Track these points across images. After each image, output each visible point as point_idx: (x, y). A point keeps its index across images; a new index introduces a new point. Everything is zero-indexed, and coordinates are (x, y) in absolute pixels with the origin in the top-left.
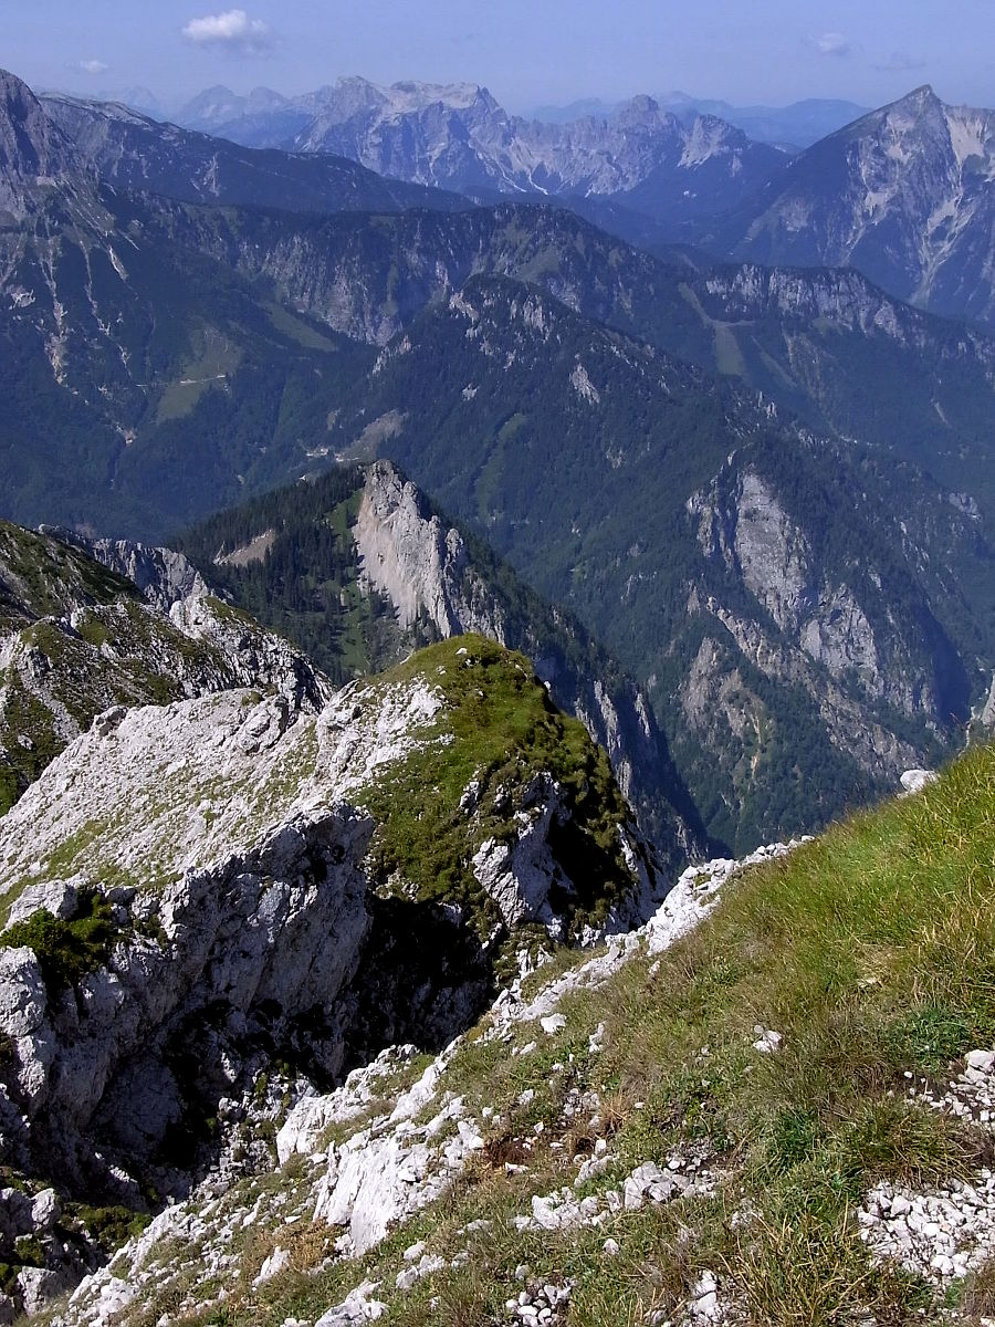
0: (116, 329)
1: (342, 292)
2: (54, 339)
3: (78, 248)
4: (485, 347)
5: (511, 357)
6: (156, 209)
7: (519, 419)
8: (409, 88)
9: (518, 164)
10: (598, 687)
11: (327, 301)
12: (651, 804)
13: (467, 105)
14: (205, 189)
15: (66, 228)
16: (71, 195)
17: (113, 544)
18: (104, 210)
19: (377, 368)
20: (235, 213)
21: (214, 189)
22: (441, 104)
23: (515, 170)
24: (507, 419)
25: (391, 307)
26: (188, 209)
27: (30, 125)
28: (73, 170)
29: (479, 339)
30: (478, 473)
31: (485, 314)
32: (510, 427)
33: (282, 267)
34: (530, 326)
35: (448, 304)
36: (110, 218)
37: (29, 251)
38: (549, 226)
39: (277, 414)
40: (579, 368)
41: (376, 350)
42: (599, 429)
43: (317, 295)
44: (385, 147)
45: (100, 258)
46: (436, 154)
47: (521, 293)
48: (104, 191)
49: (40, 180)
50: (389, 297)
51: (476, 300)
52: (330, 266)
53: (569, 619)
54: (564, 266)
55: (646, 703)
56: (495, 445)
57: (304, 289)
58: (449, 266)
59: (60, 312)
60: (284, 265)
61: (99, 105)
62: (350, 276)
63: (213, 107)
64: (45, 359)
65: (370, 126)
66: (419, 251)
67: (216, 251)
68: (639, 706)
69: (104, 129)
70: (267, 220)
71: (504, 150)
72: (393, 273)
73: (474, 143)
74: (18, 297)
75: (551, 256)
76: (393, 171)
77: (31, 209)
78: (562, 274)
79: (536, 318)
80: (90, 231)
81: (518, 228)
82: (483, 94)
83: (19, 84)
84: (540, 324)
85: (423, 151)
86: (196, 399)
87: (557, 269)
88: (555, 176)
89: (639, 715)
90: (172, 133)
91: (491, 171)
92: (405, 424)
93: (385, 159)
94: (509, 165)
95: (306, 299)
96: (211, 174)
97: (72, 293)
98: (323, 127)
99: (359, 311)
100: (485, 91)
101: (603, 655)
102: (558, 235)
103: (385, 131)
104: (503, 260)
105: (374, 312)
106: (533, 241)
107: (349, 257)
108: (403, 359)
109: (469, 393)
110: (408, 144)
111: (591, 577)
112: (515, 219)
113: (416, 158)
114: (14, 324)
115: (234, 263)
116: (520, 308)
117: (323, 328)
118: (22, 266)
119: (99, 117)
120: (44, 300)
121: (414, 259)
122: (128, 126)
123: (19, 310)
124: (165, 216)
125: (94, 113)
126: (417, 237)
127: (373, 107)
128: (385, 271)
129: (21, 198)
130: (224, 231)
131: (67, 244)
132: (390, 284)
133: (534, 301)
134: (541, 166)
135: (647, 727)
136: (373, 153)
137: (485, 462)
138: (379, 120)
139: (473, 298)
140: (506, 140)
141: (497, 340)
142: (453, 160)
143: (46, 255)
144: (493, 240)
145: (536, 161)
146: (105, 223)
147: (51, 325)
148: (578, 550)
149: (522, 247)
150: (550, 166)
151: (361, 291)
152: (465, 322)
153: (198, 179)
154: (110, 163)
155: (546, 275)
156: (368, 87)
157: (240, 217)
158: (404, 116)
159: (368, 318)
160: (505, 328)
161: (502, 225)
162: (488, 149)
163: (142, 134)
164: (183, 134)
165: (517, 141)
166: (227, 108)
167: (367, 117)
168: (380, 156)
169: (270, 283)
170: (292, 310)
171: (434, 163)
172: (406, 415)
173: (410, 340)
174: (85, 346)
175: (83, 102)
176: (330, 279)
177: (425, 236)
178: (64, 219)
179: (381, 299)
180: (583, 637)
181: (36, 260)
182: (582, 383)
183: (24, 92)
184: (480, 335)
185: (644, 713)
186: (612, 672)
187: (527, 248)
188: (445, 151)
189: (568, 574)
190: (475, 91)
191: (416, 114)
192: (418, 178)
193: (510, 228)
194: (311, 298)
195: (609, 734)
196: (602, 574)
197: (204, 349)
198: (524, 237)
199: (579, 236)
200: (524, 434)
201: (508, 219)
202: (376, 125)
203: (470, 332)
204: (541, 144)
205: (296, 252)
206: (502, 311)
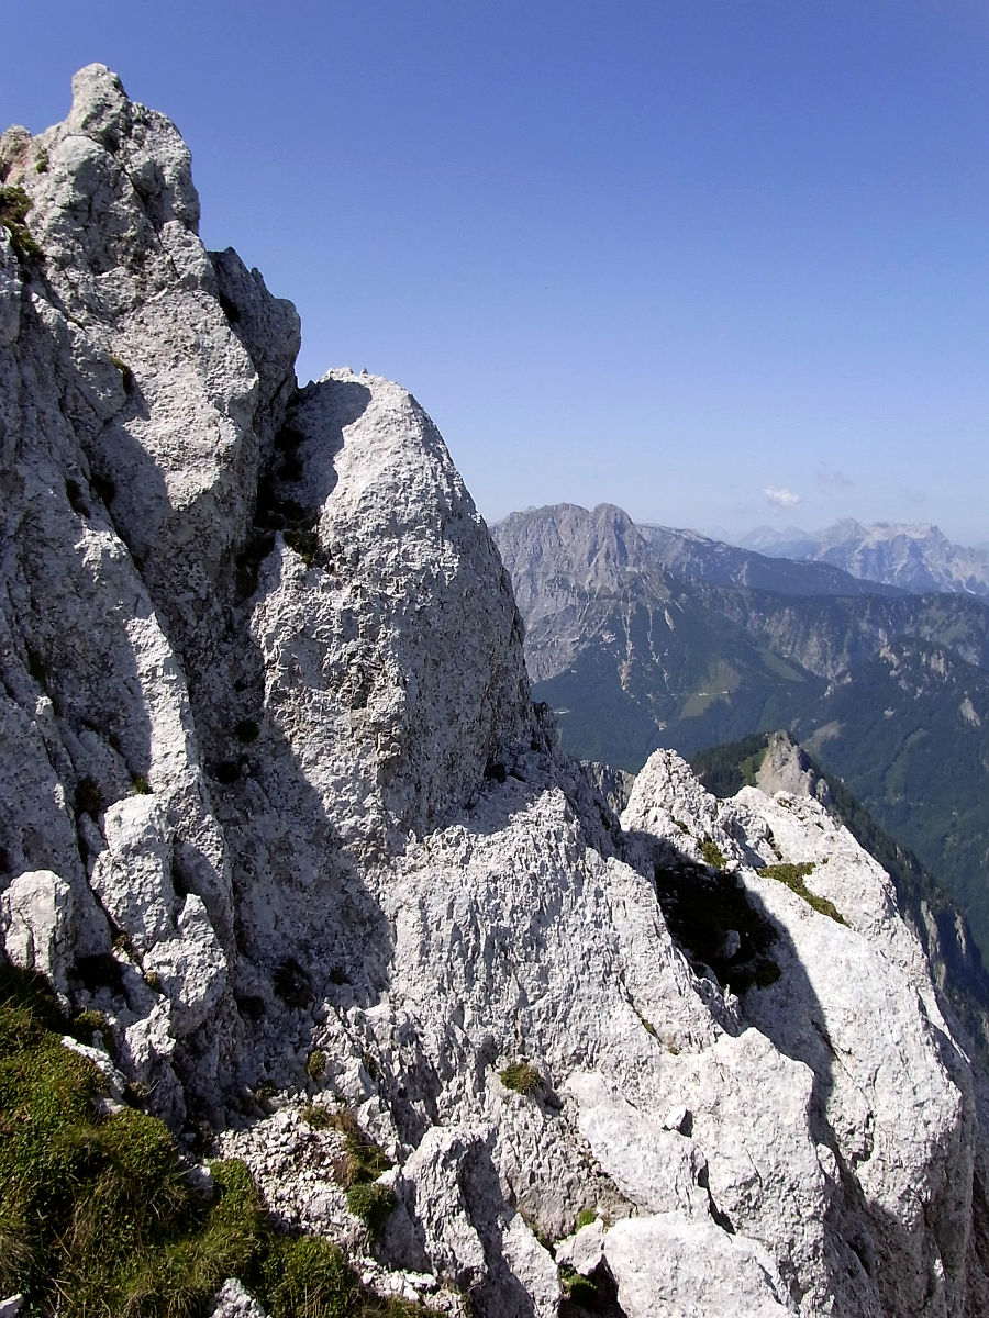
0: (662, 661)
1: (814, 645)
2: (624, 663)
3: (645, 608)
4: (902, 684)
5: (920, 691)
6: (699, 589)
7: (922, 733)
8: (884, 526)
9: (956, 576)
10: (924, 905)
11: (803, 651)
12: (961, 997)
13: (923, 536)
14: (739, 582)
15: (640, 598)
16: (646, 578)
17: (591, 764)
18: (665, 588)
19: (827, 693)
20: (749, 593)
21: (744, 582)
22: (905, 535)
23: (954, 579)
24: (913, 732)
25: (846, 656)
26: (719, 590)
27: (626, 536)
28: (649, 564)
29: (898, 678)
30: (888, 767)
31: (903, 661)
32: (915, 737)
33: (776, 628)
34: (935, 671)
35: (879, 653)
36: (669, 592)
37: (617, 610)
38: (960, 608)
39: (759, 721)
40: (967, 700)
41: (828, 682)
42: (978, 744)
43: (797, 647)
44: (865, 562)
45: (659, 616)
46: (899, 567)
47: (930, 649)
48: (666, 575)
49: (628, 569)
50: (845, 650)
51: (899, 653)
52: (808, 627)
53: (908, 854)
54: (969, 636)
55: (965, 923)
56: (902, 749)
57: (789, 642)
58: (888, 630)
59: (630, 647)
60: (777, 627)
61: (680, 531)
62: (820, 635)
63: (760, 538)
64: (617, 675)
65: (855, 549)
66: (869, 621)
67: (735, 616)
68: (958, 924)
69: (681, 544)
70: (770, 598)
71: (946, 565)
72: (849, 634)
73: (927, 560)
74: (606, 637)
75: (960, 628)
76: (869, 577)
77: (620, 585)
78: (967, 641)
79: (938, 665)
80: (655, 600)
81: (938, 609)
82: (934, 529)
83: (623, 513)
84: (942, 669)
85: (891, 565)
86: (707, 705)
87: (964, 637)
88: (983, 584)
89: (958, 931)
90: (722, 547)
91: (937, 579)
92: (842, 731)
93: (864, 570)
94: (950, 576)
95: (789, 649)
96: (743, 572)
97: (638, 637)
98: (825, 549)
99: (824, 658)
100: (936, 528)
101: (932, 883)
102: (966, 614)
103: (866, 552)
104: (926, 630)
105: (833, 659)
106: (948, 618)
107: (820, 623)
108: (846, 688)
109: (889, 713)
110: (880, 559)
111: (960, 844)
112: (937, 604)
113: (884, 570)
114: (601, 652)
115: (745, 625)
116: (928, 659)
117: (798, 668)
118: (611, 619)
119: (677, 537)
120: (621, 639)
121: (864, 626)
122: (696, 543)
123: (606, 645)
124: (705, 592)
125: (675, 536)
126: (868, 612)
127: (858, 537)
128: (843, 633)
129: (616, 579)
130: (741, 603)
131: (640, 608)
132: (846, 642)
133: (939, 654)
134: (972, 578)
135: (964, 941)
136: (857, 566)
137: (895, 761)
138: (862, 545)
139: (896, 649)
140: (949, 558)
141: (910, 679)
142: (911, 571)
143: (626, 613)
144: (920, 617)
145: (969, 574)
146: (664, 595)
147: (623, 655)
148: (954, 825)
149: (941, 621)
150: (979, 578)
151: (826, 645)
152: (891, 666)
153: (735, 575)
154: (682, 564)
155: (955, 641)
156: (857, 525)
157: (752, 596)
158: (879, 542)
159: (829, 662)
160: (917, 671)
161: (926, 607)
162: (935, 564)
163: (703, 549)
164: (729, 548)
165: (956, 560)
166: (769, 539)
167: (854, 543)
168: (861, 568)
169: (768, 637)
170: (779, 656)
171: (897, 574)
172: (844, 724)
173: (851, 676)
174: (642, 669)
175: (671, 529)
176: (807, 636)
177: (873, 612)
178: (640, 592)
179: (839, 651)
180: (918, 869)
181: (620, 616)
182: (968, 711)
183: (625, 518)
184: (899, 675)
185: (961, 931)
186: (938, 897)
187: (943, 623)
188: (905, 566)
189: (943, 841)
190: (928, 527)
191: (888, 542)
192: (886, 581)
193: (933, 609)
194: (793, 648)
195: (930, 940)
196: (968, 843)
197: (717, 675)
198: (943, 615)
199: (981, 616)
200: (924, 743)
201: (931, 603)
202: (860, 548)
203: (893, 673)
204: (973, 562)
205: (786, 618)
206: (915, 660)
